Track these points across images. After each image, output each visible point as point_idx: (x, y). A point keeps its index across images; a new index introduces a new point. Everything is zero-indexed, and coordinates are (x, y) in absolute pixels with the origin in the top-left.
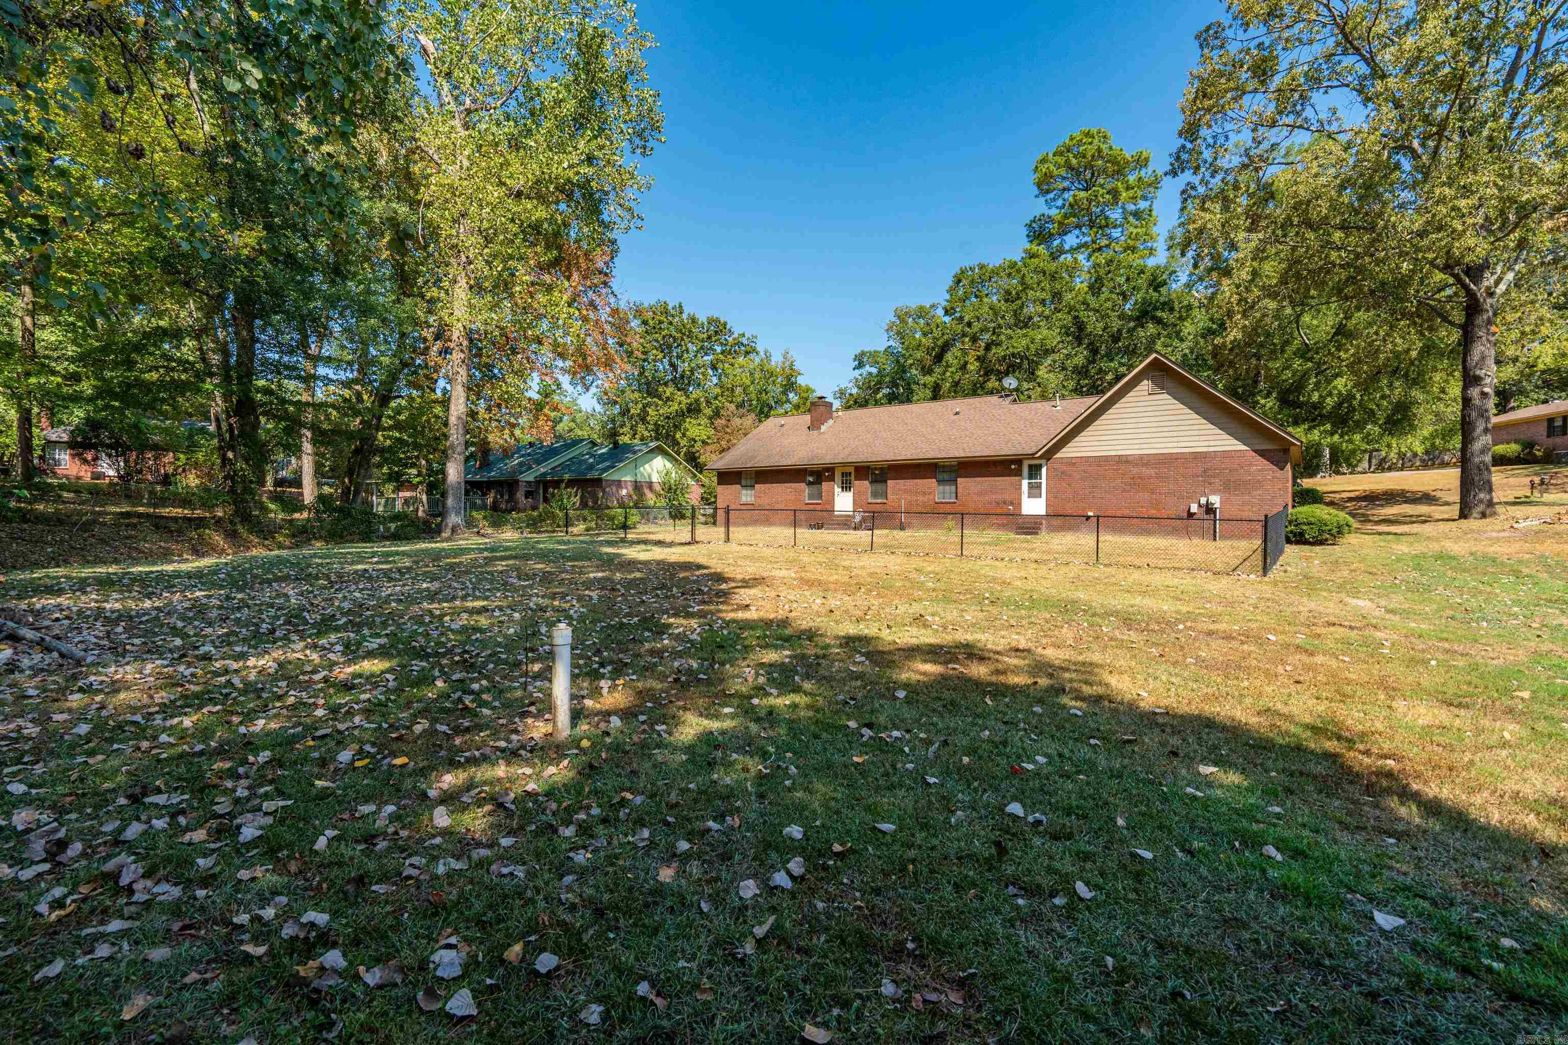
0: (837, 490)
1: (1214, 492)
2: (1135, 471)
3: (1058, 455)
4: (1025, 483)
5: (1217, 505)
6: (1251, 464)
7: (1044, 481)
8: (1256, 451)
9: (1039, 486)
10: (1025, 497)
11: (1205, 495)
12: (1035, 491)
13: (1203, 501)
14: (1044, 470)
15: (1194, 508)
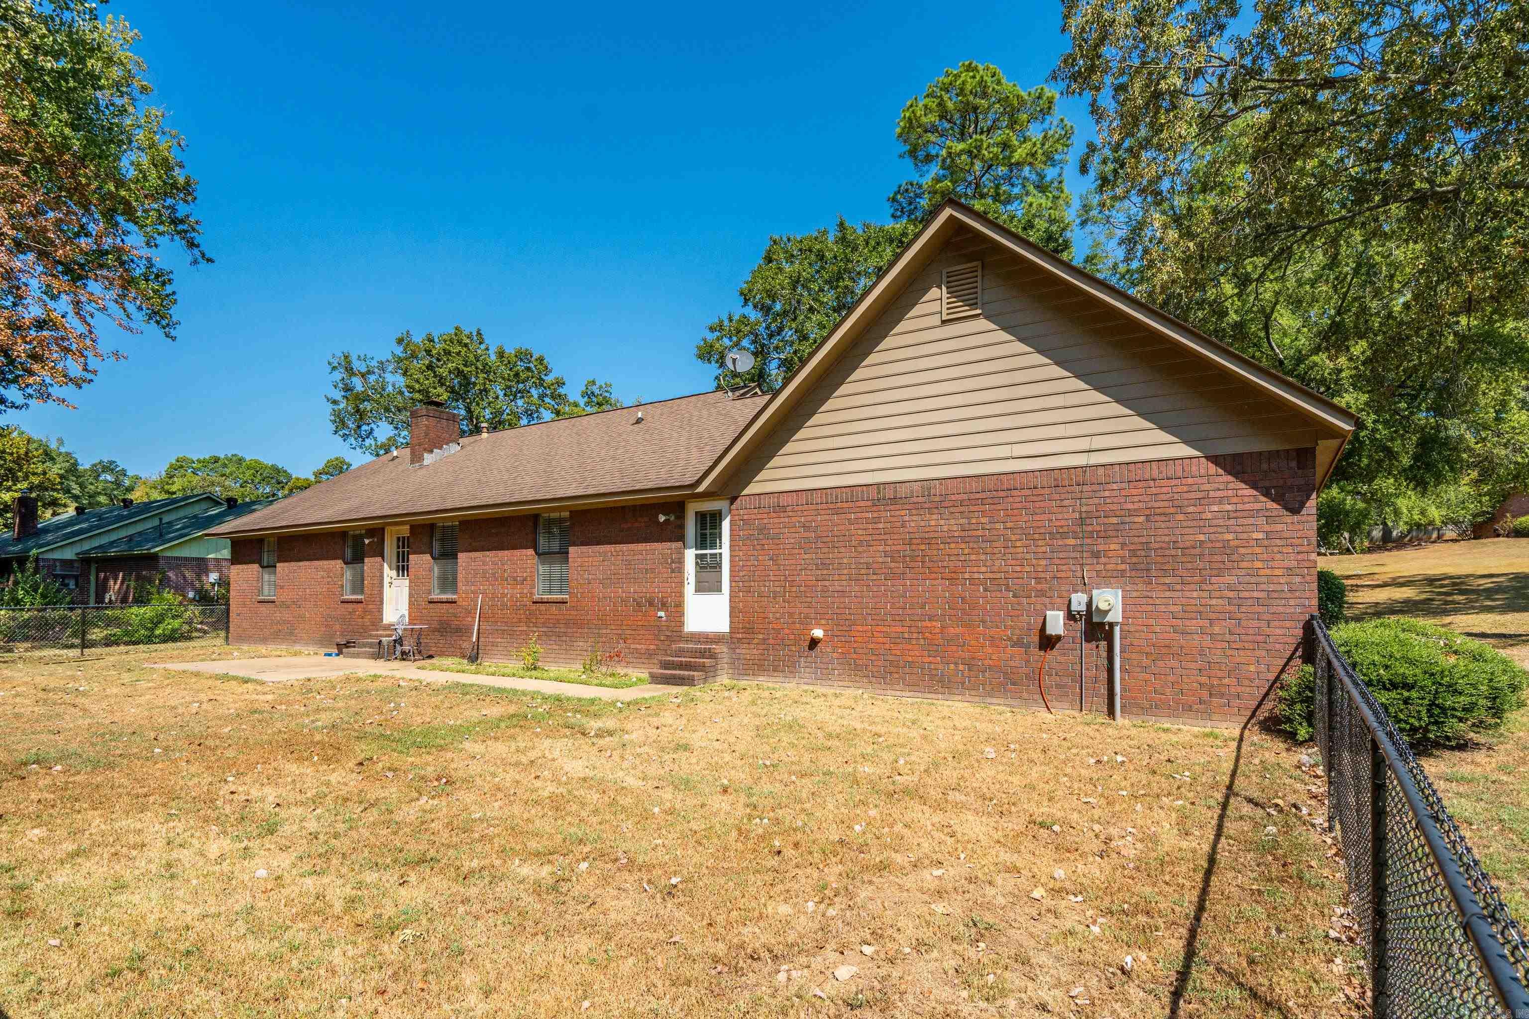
0: (389, 573)
1: (1106, 579)
2: (914, 522)
3: (753, 488)
4: (690, 555)
5: (1115, 616)
6: (1204, 500)
7: (725, 550)
8: (1215, 459)
9: (717, 566)
10: (689, 588)
11: (1085, 587)
12: (708, 575)
13: (1079, 601)
14: (726, 525)
15: (1056, 622)
